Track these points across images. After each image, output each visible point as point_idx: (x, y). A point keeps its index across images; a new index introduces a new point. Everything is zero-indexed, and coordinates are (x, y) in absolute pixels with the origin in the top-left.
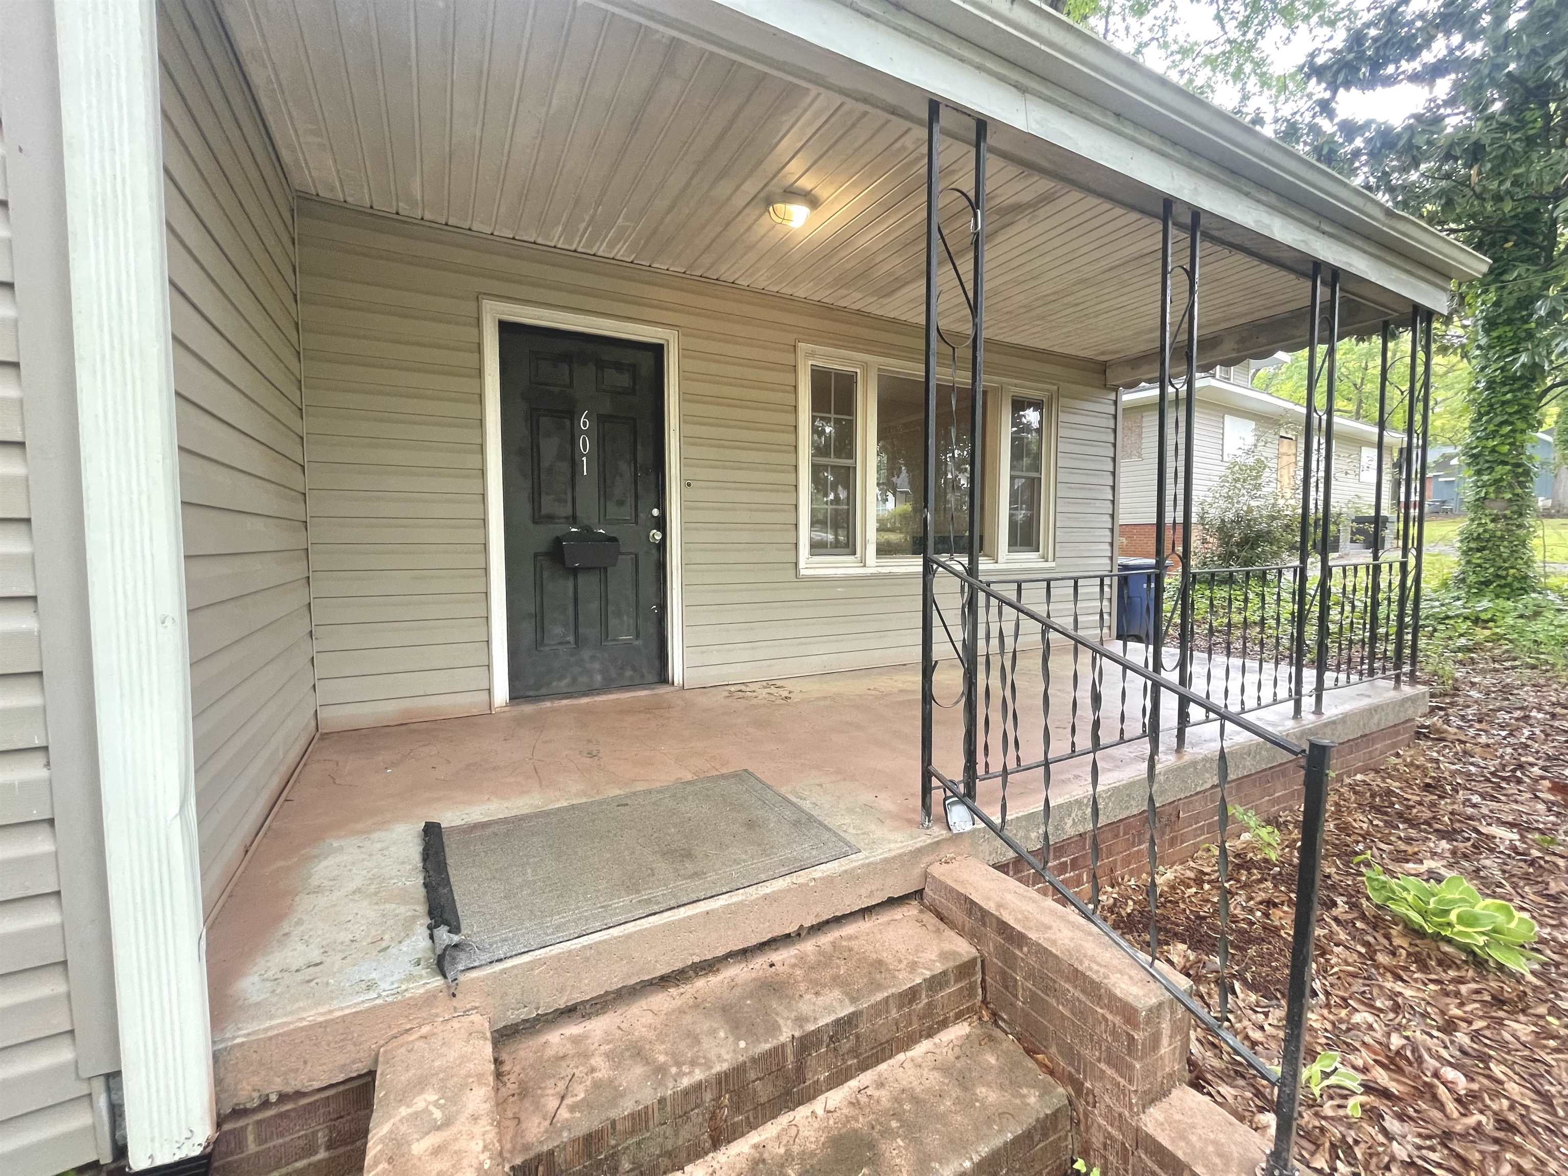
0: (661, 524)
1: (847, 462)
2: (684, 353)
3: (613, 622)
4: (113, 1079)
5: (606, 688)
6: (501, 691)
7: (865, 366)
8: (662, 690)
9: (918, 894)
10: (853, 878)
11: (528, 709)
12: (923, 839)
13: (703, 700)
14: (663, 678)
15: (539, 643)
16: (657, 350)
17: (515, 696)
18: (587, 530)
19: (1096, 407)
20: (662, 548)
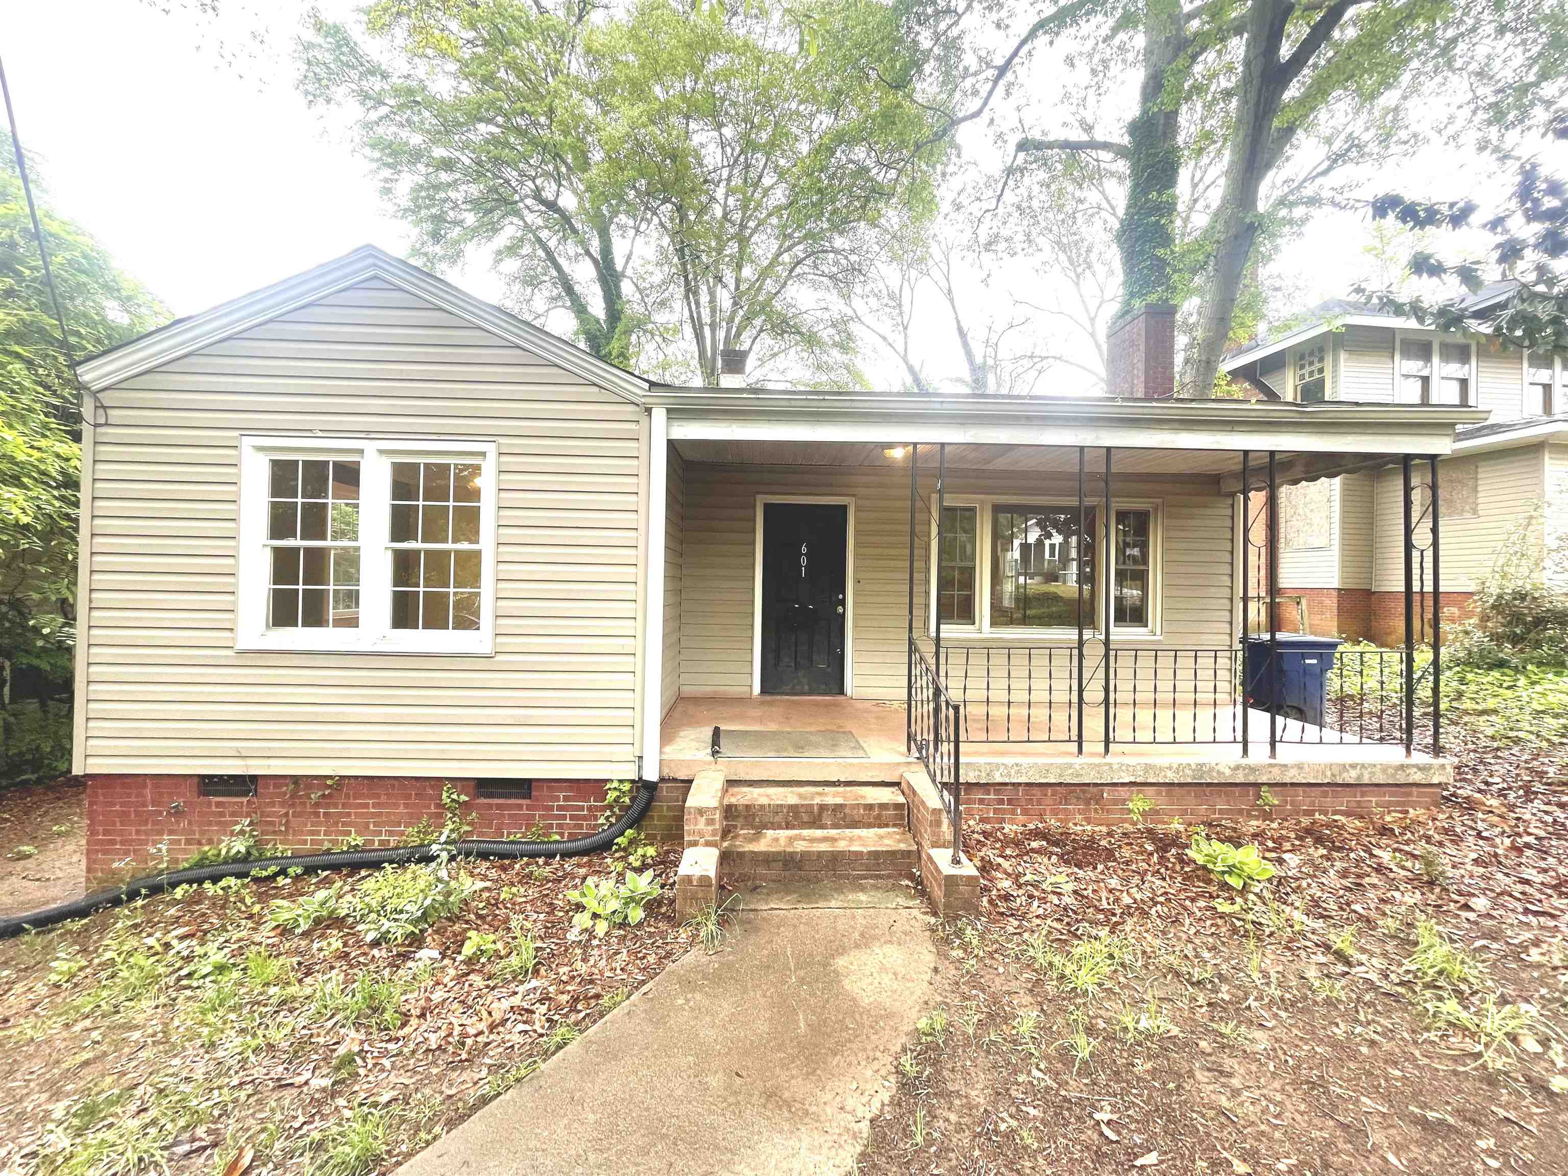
0: (843, 603)
1: (968, 564)
2: (857, 510)
3: (815, 657)
4: (641, 758)
5: (810, 693)
6: (757, 689)
7: (982, 503)
8: (841, 698)
9: (898, 784)
10: (862, 767)
11: (768, 698)
12: (903, 759)
13: (859, 705)
14: (841, 691)
15: (776, 665)
16: (843, 509)
17: (764, 691)
18: (804, 607)
19: (1209, 511)
20: (843, 616)
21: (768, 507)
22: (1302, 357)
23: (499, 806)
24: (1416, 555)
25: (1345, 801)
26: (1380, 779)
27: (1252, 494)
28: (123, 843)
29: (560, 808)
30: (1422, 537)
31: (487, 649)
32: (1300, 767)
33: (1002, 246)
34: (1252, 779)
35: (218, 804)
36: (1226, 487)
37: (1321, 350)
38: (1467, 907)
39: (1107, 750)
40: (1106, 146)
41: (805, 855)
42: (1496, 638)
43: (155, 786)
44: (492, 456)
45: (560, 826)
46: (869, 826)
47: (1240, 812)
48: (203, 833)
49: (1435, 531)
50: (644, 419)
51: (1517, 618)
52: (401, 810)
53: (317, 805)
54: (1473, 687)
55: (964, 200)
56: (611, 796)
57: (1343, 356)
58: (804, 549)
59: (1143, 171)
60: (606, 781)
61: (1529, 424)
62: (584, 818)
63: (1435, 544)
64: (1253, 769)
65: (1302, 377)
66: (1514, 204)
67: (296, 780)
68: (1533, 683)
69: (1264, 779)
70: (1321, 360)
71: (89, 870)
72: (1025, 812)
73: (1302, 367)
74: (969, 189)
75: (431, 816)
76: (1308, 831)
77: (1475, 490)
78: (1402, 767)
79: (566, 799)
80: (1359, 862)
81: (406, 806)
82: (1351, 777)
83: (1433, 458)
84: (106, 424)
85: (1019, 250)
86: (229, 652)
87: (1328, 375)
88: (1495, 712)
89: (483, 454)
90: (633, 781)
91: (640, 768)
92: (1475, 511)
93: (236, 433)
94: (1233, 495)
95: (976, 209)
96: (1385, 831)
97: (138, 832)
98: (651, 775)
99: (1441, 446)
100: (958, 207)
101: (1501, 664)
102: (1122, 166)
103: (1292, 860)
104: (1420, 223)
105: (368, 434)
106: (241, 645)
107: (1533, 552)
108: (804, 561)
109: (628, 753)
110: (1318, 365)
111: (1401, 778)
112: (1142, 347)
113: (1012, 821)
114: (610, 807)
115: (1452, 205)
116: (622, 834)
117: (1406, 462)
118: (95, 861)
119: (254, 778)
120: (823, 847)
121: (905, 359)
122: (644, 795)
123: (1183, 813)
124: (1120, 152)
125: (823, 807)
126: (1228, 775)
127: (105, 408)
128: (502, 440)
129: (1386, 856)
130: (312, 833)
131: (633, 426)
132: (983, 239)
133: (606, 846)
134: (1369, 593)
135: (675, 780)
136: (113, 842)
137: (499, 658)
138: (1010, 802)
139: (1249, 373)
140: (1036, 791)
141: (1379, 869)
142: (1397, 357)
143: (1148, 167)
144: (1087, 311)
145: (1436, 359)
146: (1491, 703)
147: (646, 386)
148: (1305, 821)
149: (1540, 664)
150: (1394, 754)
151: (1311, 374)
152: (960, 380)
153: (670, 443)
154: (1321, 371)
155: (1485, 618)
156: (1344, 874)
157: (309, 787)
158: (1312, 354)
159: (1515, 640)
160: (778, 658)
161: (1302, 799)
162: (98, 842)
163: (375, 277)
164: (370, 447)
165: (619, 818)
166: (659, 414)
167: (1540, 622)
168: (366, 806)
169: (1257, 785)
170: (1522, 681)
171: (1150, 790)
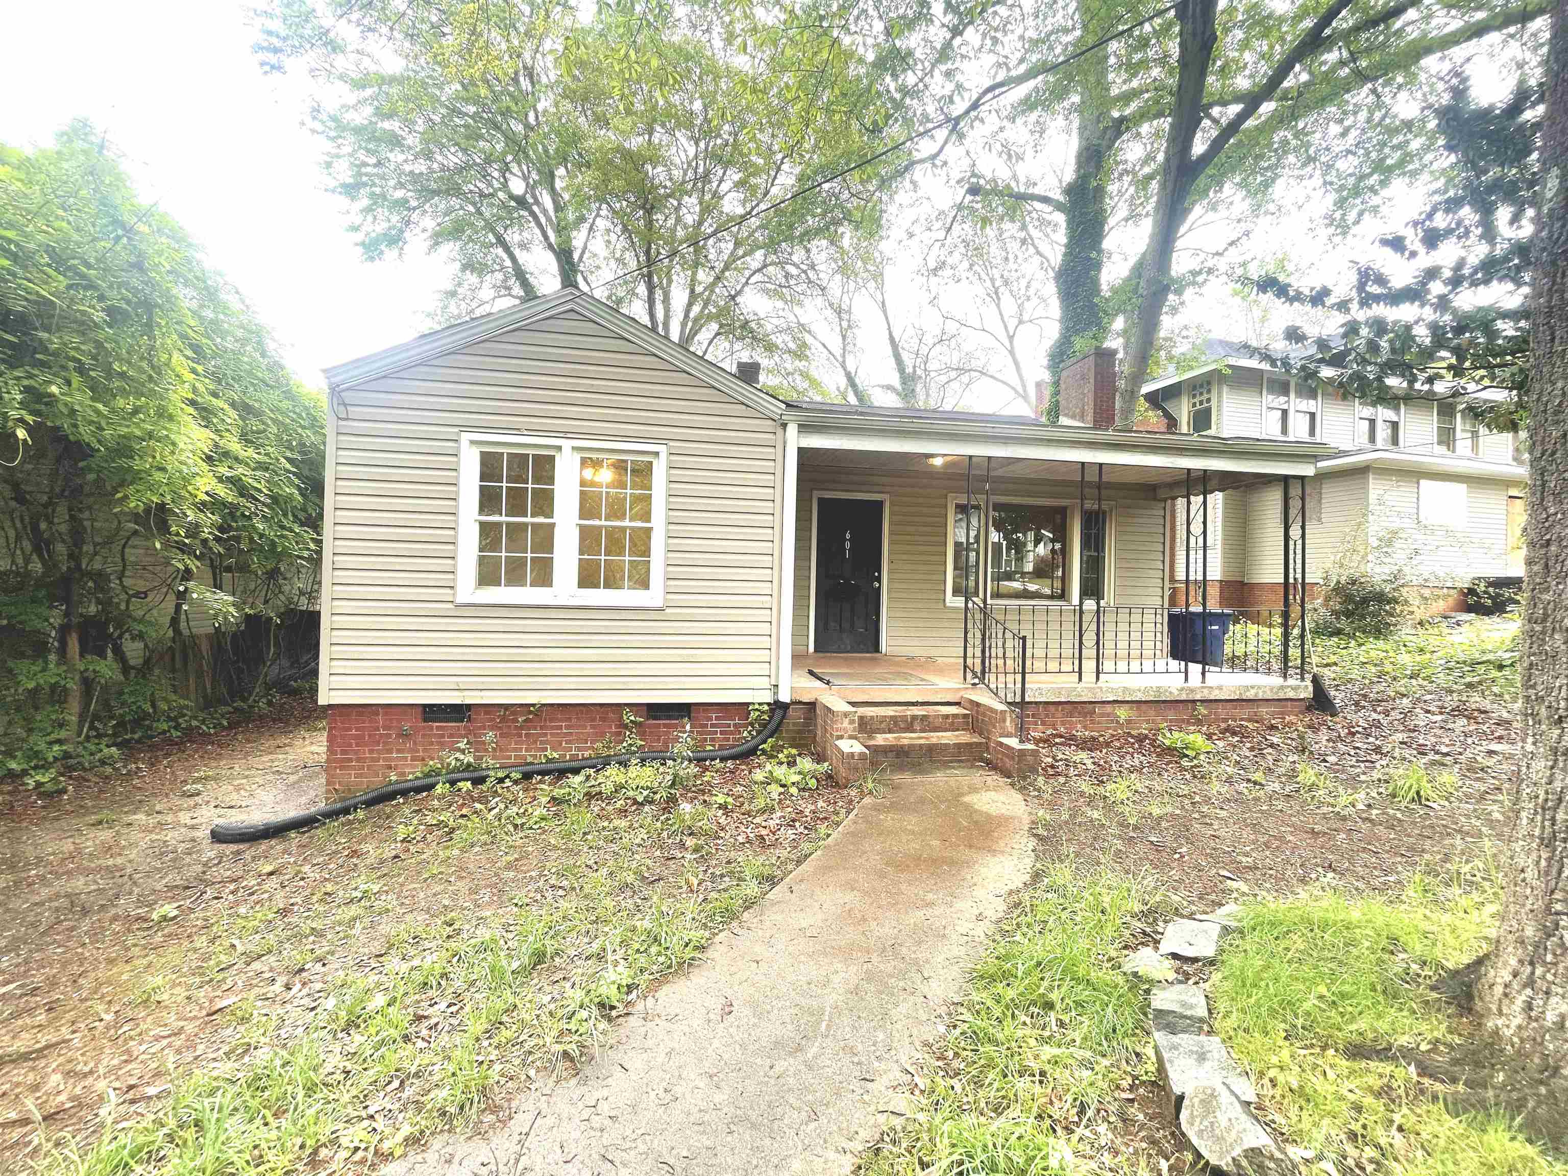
0: (879, 580)
2: (888, 504)
3: (856, 623)
4: (776, 686)
5: (852, 652)
6: (811, 648)
8: (878, 654)
9: (958, 703)
10: (934, 691)
11: (821, 655)
12: (961, 686)
13: (895, 659)
14: (878, 650)
15: (826, 629)
17: (816, 651)
18: (847, 581)
19: (1149, 512)
20: (878, 590)
21: (821, 501)
22: (1194, 388)
23: (665, 726)
24: (1291, 543)
25: (1246, 712)
26: (1269, 696)
27: (1192, 498)
28: (358, 760)
29: (713, 726)
30: (1295, 532)
31: (659, 603)
32: (1220, 688)
33: (947, 272)
34: (1191, 697)
35: (438, 728)
36: (1162, 494)
37: (1209, 383)
38: (1325, 761)
39: (1098, 678)
40: (1045, 200)
41: (910, 746)
42: (1335, 613)
43: (386, 714)
44: (663, 456)
45: (712, 740)
46: (946, 730)
47: (1183, 721)
48: (425, 750)
49: (1303, 528)
50: (780, 431)
51: (1349, 598)
52: (589, 730)
53: (521, 728)
54: (1320, 649)
55: (917, 229)
56: (754, 715)
57: (1225, 389)
58: (848, 536)
59: (1078, 226)
60: (748, 704)
61: (1360, 451)
62: (731, 733)
63: (1303, 536)
64: (1192, 691)
65: (1194, 405)
66: (1354, 293)
67: (506, 707)
68: (1360, 645)
69: (1198, 697)
70: (1209, 391)
71: (328, 783)
72: (1043, 723)
73: (1194, 396)
74: (922, 220)
75: (612, 734)
76: (1227, 730)
77: (1320, 501)
78: (1282, 688)
79: (717, 718)
80: (1259, 743)
81: (592, 727)
82: (1250, 695)
83: (1302, 478)
84: (347, 419)
85: (964, 277)
86: (450, 606)
87: (1214, 404)
88: (1335, 664)
89: (657, 454)
90: (769, 704)
91: (776, 693)
92: (1320, 520)
93: (456, 430)
94: (1165, 500)
95: (928, 237)
96: (1273, 727)
97: (371, 751)
98: (785, 697)
99: (1308, 470)
100: (911, 235)
101: (1338, 632)
102: (1060, 218)
103: (1221, 744)
104: (1291, 300)
105: (566, 435)
106: (460, 599)
107: (1361, 548)
108: (848, 545)
109: (765, 682)
110: (1206, 396)
111: (1281, 695)
112: (1092, 381)
113: (1035, 730)
114: (752, 724)
115: (1312, 289)
116: (765, 742)
117: (1286, 480)
118: (333, 776)
119: (469, 707)
120: (922, 742)
121: (843, 366)
122: (779, 714)
123: (1148, 722)
124: (1059, 207)
125: (914, 717)
126: (1175, 695)
127: (345, 405)
128: (671, 443)
129: (1275, 740)
130: (515, 750)
131: (771, 436)
132: (932, 264)
133: (753, 752)
134: (1242, 584)
135: (800, 703)
136: (350, 760)
137: (668, 611)
138: (1033, 716)
139: (1155, 399)
140: (1052, 708)
141: (1272, 746)
142: (1264, 392)
143: (1081, 223)
144: (1006, 327)
145: (1292, 395)
146: (1333, 659)
147: (783, 406)
148: (1223, 725)
149: (1364, 632)
150: (1276, 680)
151: (1201, 403)
152: (889, 387)
153: (800, 450)
154: (1209, 400)
155: (1327, 599)
156: (1252, 749)
157: (514, 713)
158: (1201, 386)
159: (1348, 614)
160: (826, 624)
161: (1222, 712)
162: (335, 761)
163: (572, 310)
164: (566, 444)
165: (759, 732)
166: (792, 429)
167: (1365, 601)
168: (560, 728)
169: (1194, 702)
170: (1353, 643)
171: (1127, 706)
